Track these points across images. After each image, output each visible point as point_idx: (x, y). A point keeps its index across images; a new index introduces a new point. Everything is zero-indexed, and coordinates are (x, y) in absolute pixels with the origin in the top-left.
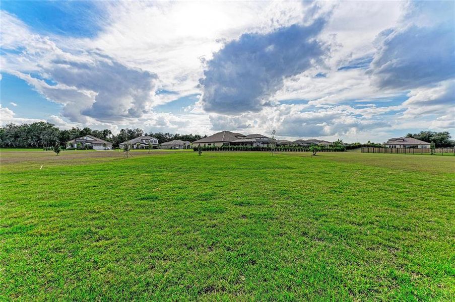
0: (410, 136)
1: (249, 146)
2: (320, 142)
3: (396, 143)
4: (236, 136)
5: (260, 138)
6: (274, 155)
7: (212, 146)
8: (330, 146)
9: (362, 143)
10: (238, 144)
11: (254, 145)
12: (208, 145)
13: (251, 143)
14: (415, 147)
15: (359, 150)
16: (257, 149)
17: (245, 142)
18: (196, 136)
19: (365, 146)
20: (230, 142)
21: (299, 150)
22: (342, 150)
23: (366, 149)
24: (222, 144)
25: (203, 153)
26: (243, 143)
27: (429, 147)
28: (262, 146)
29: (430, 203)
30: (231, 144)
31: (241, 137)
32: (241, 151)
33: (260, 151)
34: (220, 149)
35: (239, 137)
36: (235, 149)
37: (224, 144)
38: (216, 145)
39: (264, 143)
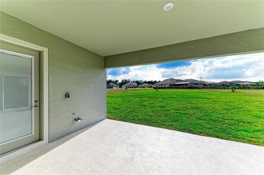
1: (185, 86)
2: (242, 82)
4: (177, 81)
5: (193, 81)
7: (163, 86)
10: (178, 85)
11: (189, 86)
12: (161, 86)
13: (187, 85)
16: (191, 88)
17: (183, 84)
18: (155, 81)
20: (173, 84)
21: (222, 88)
24: (169, 85)
25: (159, 90)
26: (181, 85)
28: (194, 86)
32: (180, 89)
33: (192, 89)
34: (168, 88)
35: (179, 81)
36: (176, 88)
37: (170, 85)
38: (166, 86)
39: (195, 84)
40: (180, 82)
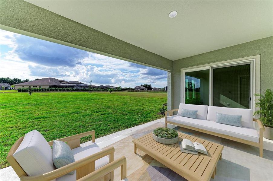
0: (142, 85)
1: (71, 88)
2: (111, 87)
3: (138, 88)
4: (60, 82)
5: (79, 84)
6: (91, 93)
7: (38, 87)
8: (116, 89)
9: (128, 88)
10: (63, 87)
11: (75, 88)
12: (34, 87)
13: (73, 87)
14: (143, 89)
15: (127, 91)
16: (77, 90)
17: (68, 86)
19: (128, 89)
20: (56, 86)
21: (102, 91)
22: (121, 91)
23: (129, 90)
24: (48, 87)
25: (34, 93)
26: (66, 87)
27: (146, 89)
28: (80, 88)
29: (147, 104)
30: (57, 87)
31: (64, 83)
32: (66, 91)
33: (79, 91)
34: (48, 90)
35: (63, 83)
36: (61, 90)
37: (50, 87)
38: (42, 87)
39: (81, 87)
40: (65, 84)
